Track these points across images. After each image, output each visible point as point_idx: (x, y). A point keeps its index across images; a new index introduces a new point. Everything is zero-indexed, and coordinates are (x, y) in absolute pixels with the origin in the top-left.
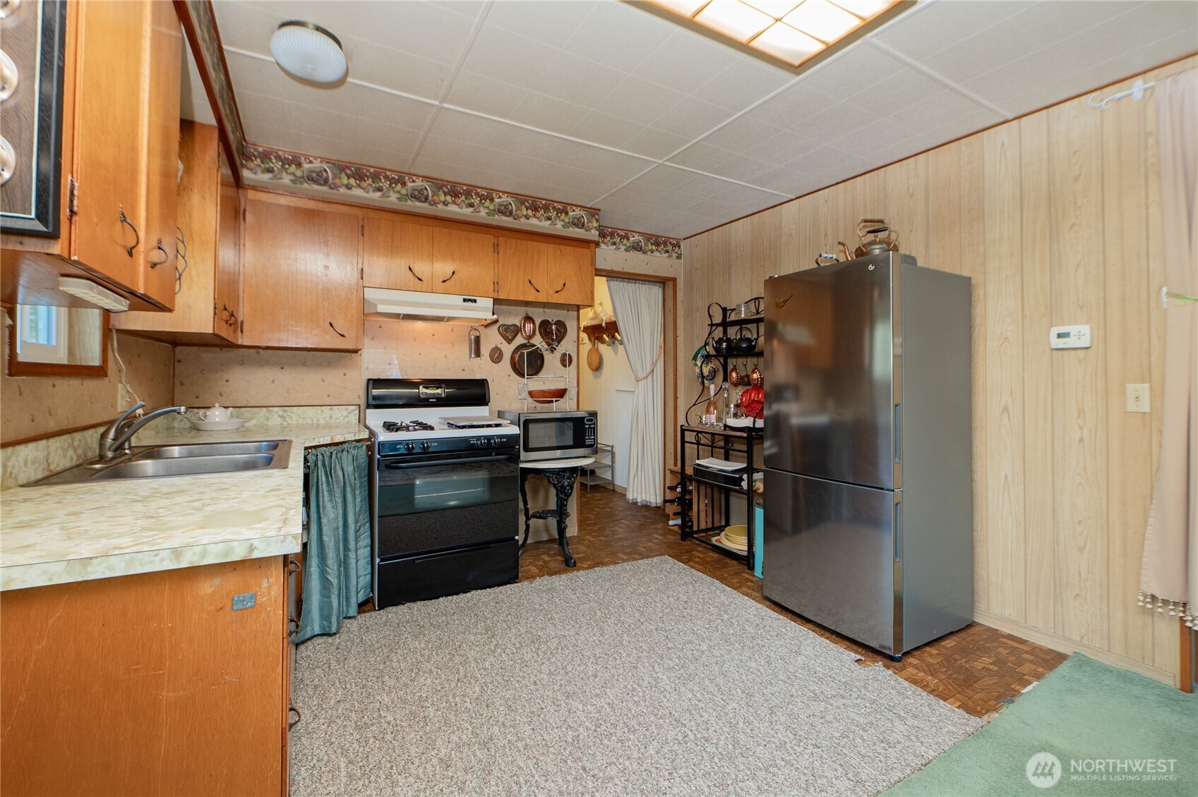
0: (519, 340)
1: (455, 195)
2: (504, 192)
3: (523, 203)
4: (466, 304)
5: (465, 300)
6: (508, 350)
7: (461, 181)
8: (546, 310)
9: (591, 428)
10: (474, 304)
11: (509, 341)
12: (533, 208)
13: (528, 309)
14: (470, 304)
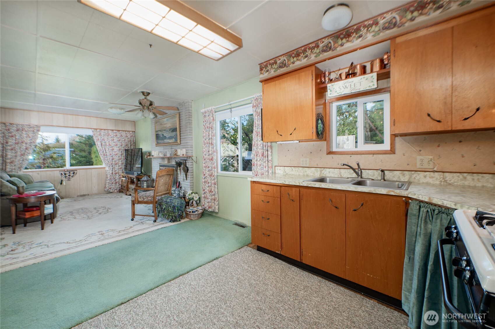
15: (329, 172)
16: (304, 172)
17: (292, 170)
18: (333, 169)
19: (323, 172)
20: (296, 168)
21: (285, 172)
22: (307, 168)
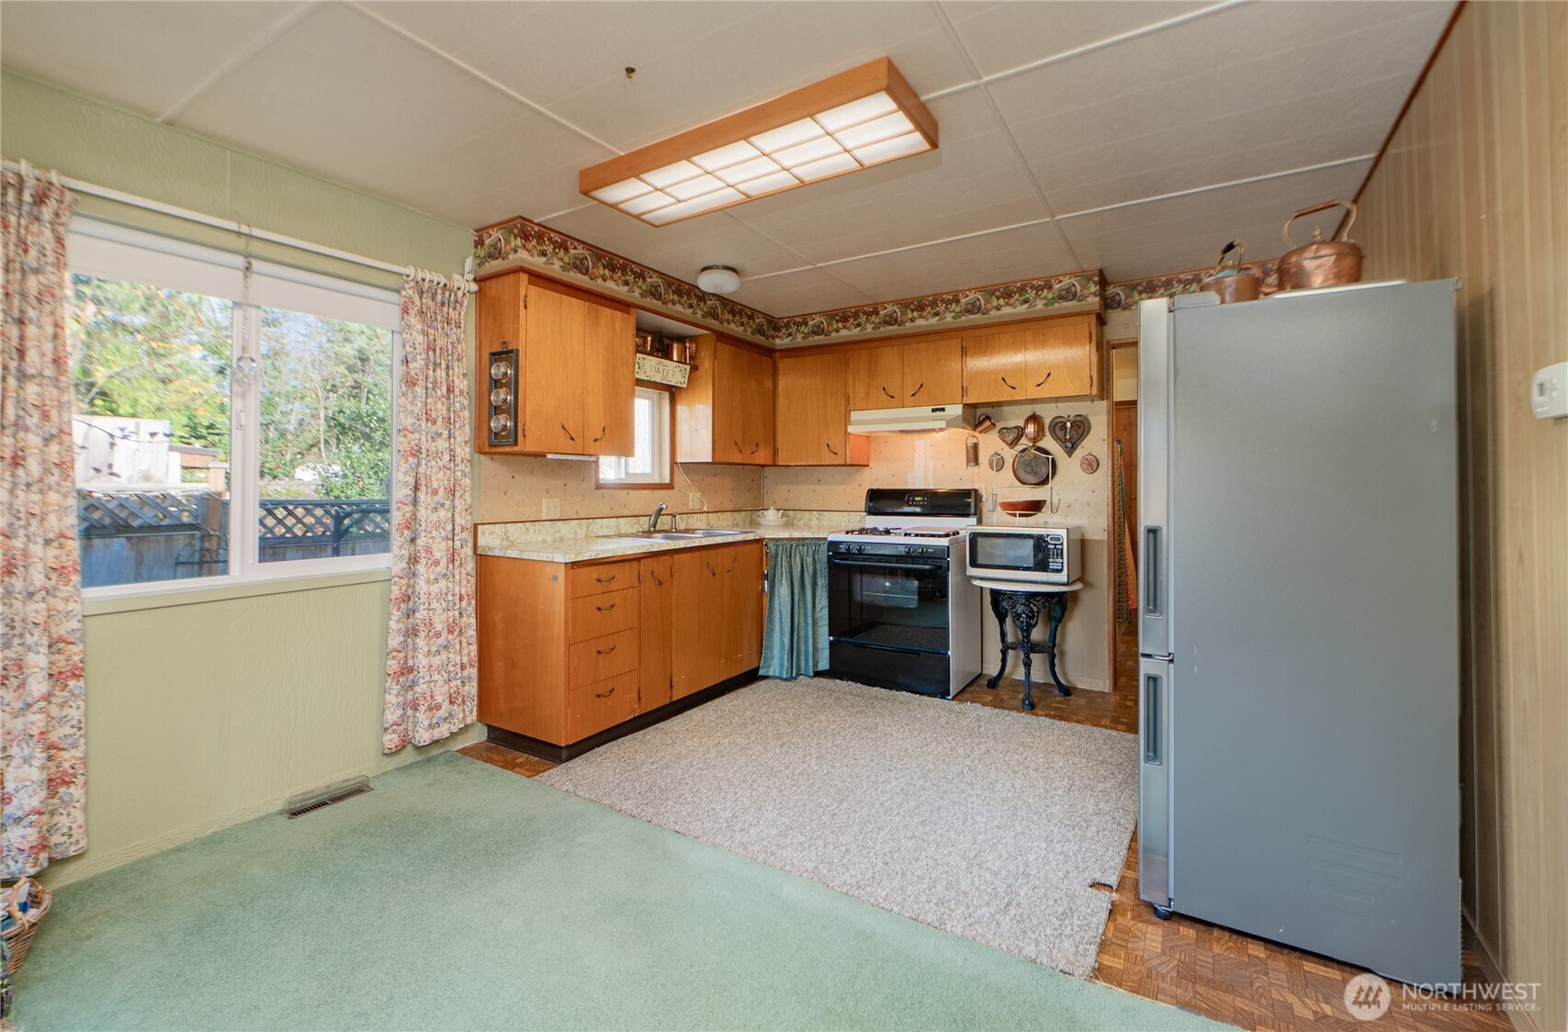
0: (1024, 443)
1: (921, 308)
2: (970, 290)
3: (993, 294)
4: (935, 414)
5: (933, 410)
6: (1009, 454)
7: (925, 294)
8: (1059, 405)
9: (1058, 549)
10: (942, 413)
11: (1013, 444)
12: (1005, 296)
13: (1035, 406)
14: (938, 413)
15: (602, 527)
16: (555, 533)
17: (527, 530)
18: (608, 520)
19: (591, 527)
20: (536, 523)
21: (508, 537)
22: (562, 522)
